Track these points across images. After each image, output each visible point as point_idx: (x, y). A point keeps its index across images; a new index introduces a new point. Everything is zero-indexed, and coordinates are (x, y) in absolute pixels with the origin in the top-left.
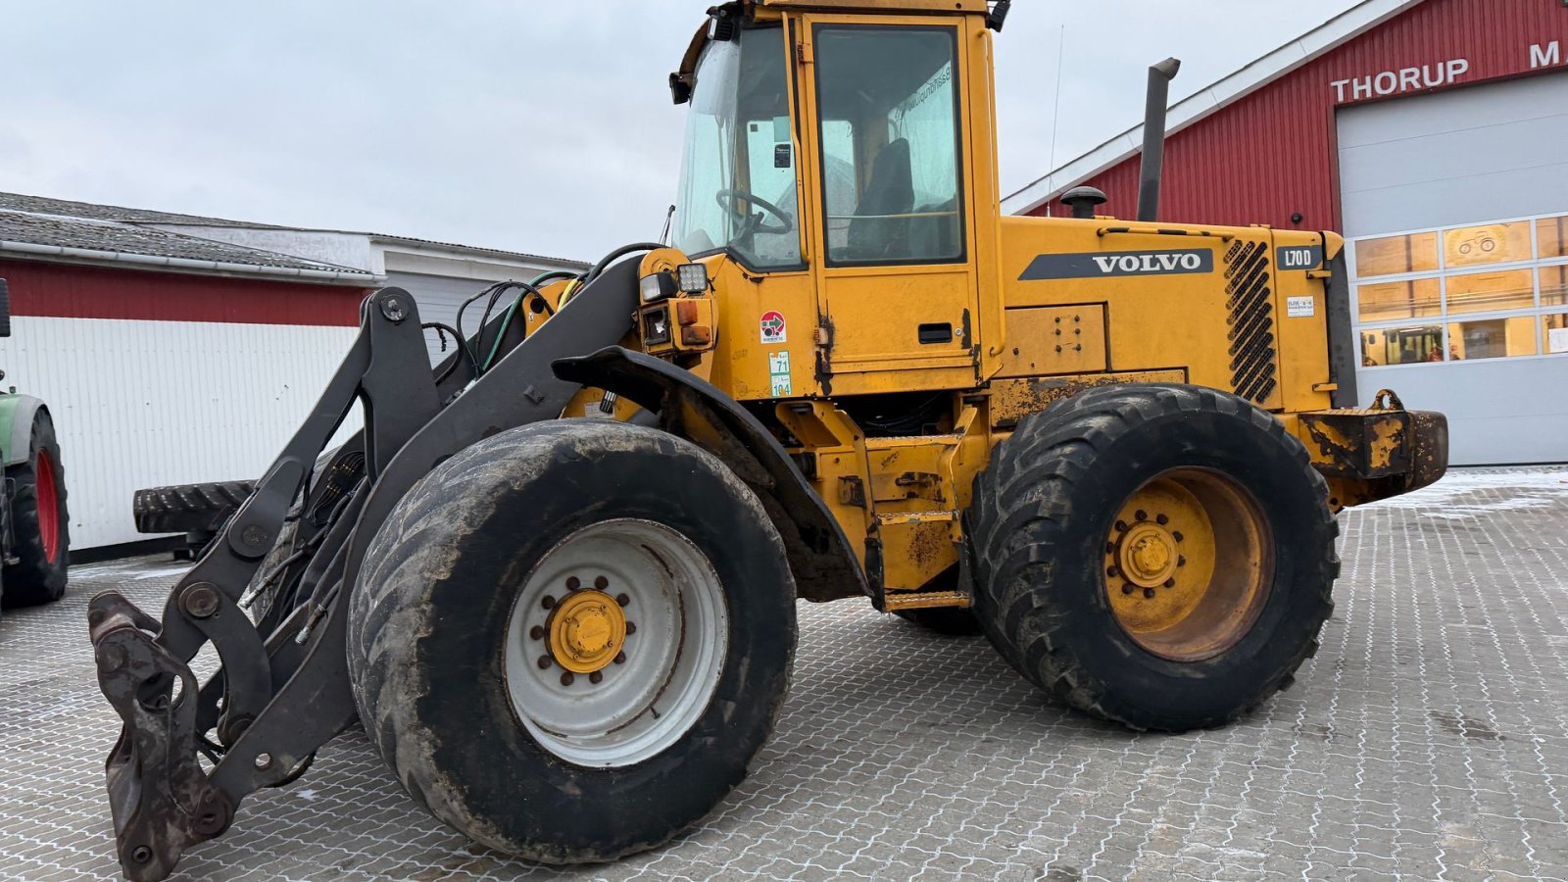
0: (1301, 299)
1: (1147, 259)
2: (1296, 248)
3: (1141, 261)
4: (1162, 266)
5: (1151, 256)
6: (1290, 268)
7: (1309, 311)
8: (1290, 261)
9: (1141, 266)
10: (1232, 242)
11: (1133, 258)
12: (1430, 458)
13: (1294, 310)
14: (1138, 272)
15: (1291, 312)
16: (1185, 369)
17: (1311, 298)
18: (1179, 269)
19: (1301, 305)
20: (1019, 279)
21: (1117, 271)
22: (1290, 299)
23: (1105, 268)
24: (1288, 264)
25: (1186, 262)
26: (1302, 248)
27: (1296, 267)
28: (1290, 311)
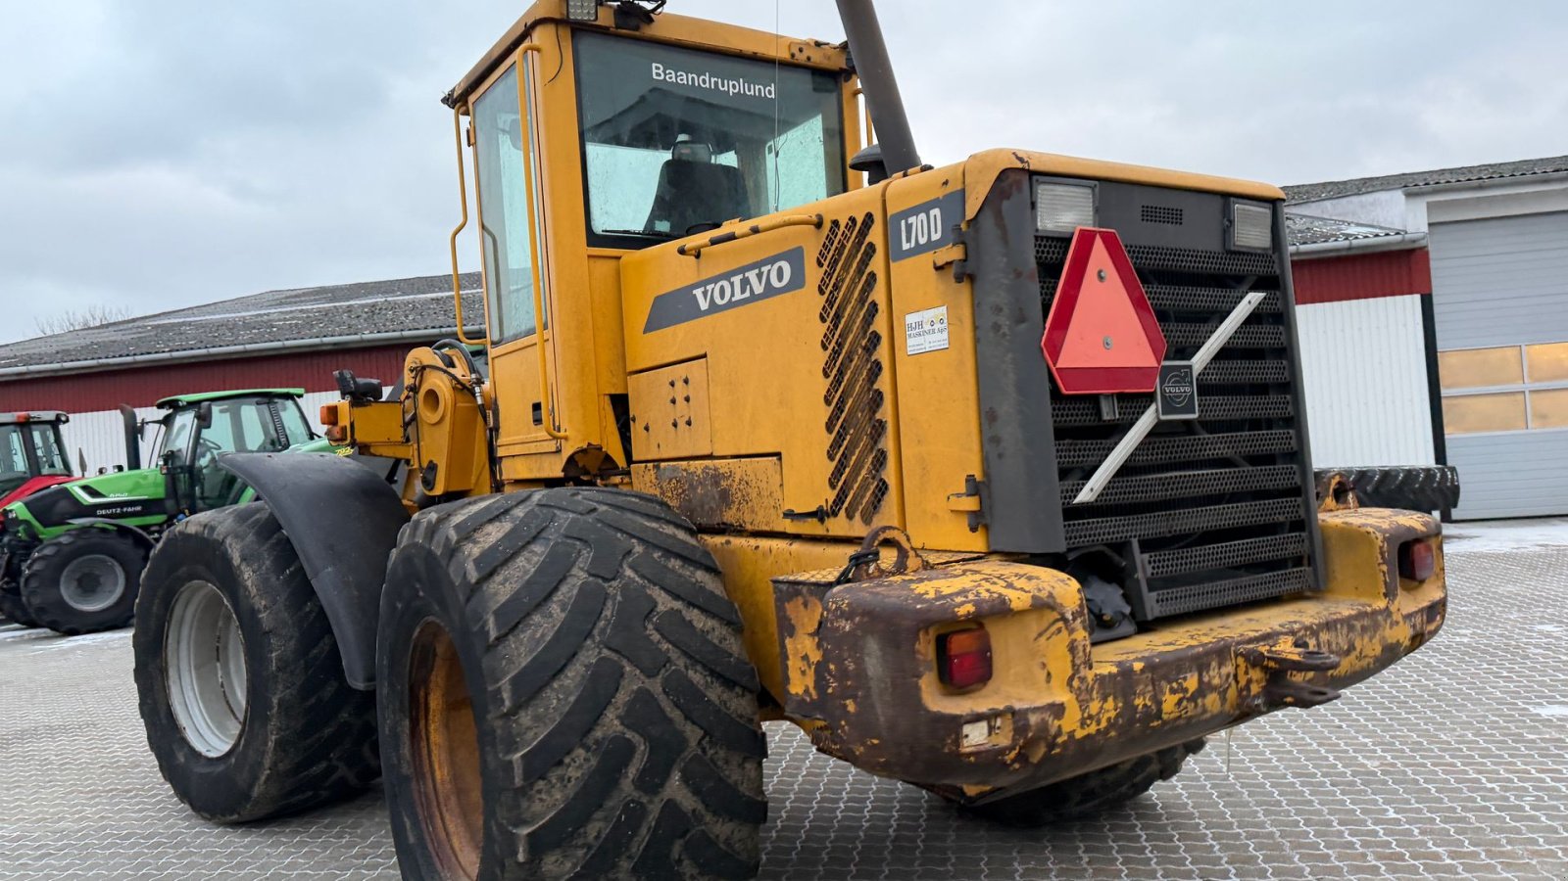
0: (927, 315)
1: (737, 280)
2: (915, 211)
3: (732, 284)
4: (752, 290)
5: (741, 276)
6: (911, 253)
7: (938, 340)
8: (909, 240)
9: (733, 295)
10: (827, 225)
11: (725, 283)
12: (851, 707)
13: (919, 340)
14: (731, 305)
15: (914, 344)
16: (778, 455)
17: (943, 310)
18: (770, 291)
19: (927, 327)
20: (645, 332)
21: (714, 308)
22: (911, 319)
23: (704, 305)
24: (906, 246)
25: (776, 278)
26: (925, 208)
27: (919, 249)
28: (910, 342)
